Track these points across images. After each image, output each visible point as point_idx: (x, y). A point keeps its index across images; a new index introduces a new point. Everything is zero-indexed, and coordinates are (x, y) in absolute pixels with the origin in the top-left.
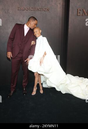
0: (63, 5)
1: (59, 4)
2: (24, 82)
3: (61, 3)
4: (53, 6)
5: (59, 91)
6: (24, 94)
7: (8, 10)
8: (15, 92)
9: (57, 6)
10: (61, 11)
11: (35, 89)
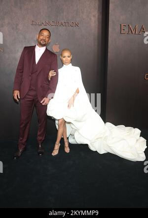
0: (98, 18)
1: (94, 16)
2: (40, 135)
3: (97, 15)
4: (84, 19)
5: (95, 150)
6: (39, 154)
7: (17, 25)
8: (25, 150)
9: (91, 19)
10: (97, 26)
11: (57, 146)
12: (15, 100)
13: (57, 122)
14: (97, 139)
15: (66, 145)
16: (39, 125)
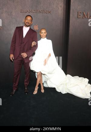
0: (64, 8)
1: (61, 6)
2: (26, 82)
3: (63, 6)
4: (54, 8)
9: (58, 8)
10: (63, 13)
11: (36, 89)
12: (11, 60)
13: (36, 74)
14: (61, 85)
15: (42, 88)
16: (26, 75)
